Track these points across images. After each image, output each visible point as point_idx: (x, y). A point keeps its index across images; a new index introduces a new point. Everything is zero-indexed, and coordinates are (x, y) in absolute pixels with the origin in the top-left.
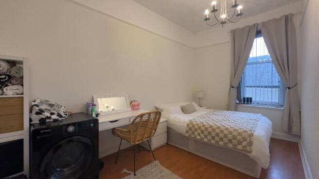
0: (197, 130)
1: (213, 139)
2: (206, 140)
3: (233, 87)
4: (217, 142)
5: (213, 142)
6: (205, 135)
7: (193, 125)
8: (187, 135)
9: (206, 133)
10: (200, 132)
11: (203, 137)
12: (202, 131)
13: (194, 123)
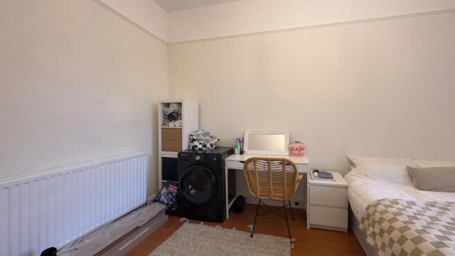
8: (361, 227)
10: (377, 231)
12: (382, 231)
13: (381, 208)
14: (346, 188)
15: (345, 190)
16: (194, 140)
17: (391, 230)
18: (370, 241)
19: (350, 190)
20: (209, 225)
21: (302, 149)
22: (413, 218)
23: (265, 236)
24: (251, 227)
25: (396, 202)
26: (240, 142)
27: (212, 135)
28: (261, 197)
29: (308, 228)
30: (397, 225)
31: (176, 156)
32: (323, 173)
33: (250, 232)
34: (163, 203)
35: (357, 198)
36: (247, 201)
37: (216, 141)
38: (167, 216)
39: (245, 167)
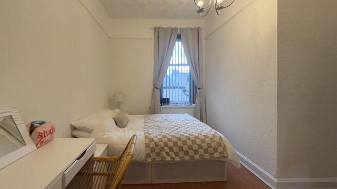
0: (163, 148)
1: (185, 155)
2: (177, 159)
3: (157, 88)
4: (192, 157)
5: (187, 158)
6: (175, 153)
7: (155, 143)
8: (149, 160)
9: (176, 149)
10: (168, 150)
11: (174, 156)
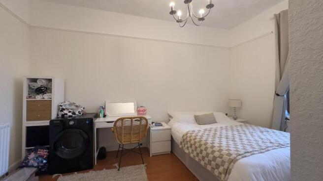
1: (197, 156)
2: (192, 156)
3: (278, 95)
4: (200, 161)
5: (197, 159)
7: (187, 137)
12: (191, 145)
13: (189, 135)
14: (170, 129)
15: (169, 130)
16: (63, 110)
17: (195, 143)
18: (186, 151)
19: (172, 130)
20: (84, 173)
21: (145, 110)
22: (202, 136)
23: (128, 168)
24: (116, 165)
25: (194, 131)
26: (103, 108)
27: (77, 104)
28: (124, 143)
29: (151, 156)
30: (197, 140)
31: (48, 124)
32: (157, 123)
33: (117, 168)
34: (32, 166)
35: (177, 133)
36: (108, 150)
37: (82, 109)
38: (37, 177)
39: (115, 125)
